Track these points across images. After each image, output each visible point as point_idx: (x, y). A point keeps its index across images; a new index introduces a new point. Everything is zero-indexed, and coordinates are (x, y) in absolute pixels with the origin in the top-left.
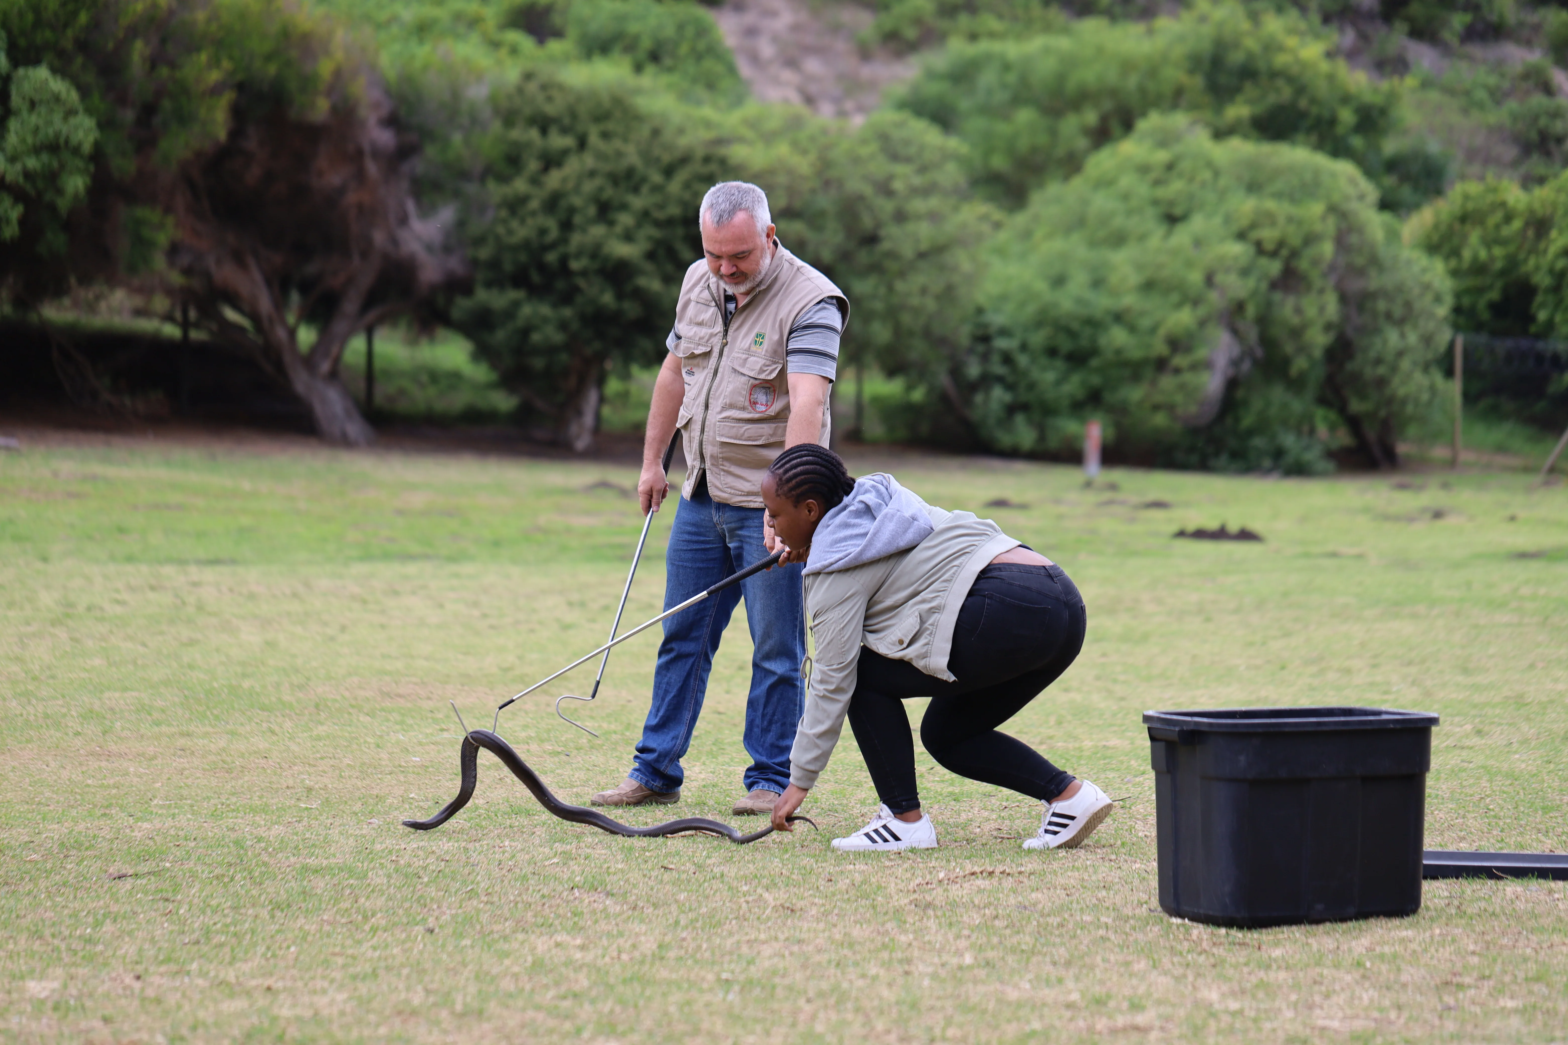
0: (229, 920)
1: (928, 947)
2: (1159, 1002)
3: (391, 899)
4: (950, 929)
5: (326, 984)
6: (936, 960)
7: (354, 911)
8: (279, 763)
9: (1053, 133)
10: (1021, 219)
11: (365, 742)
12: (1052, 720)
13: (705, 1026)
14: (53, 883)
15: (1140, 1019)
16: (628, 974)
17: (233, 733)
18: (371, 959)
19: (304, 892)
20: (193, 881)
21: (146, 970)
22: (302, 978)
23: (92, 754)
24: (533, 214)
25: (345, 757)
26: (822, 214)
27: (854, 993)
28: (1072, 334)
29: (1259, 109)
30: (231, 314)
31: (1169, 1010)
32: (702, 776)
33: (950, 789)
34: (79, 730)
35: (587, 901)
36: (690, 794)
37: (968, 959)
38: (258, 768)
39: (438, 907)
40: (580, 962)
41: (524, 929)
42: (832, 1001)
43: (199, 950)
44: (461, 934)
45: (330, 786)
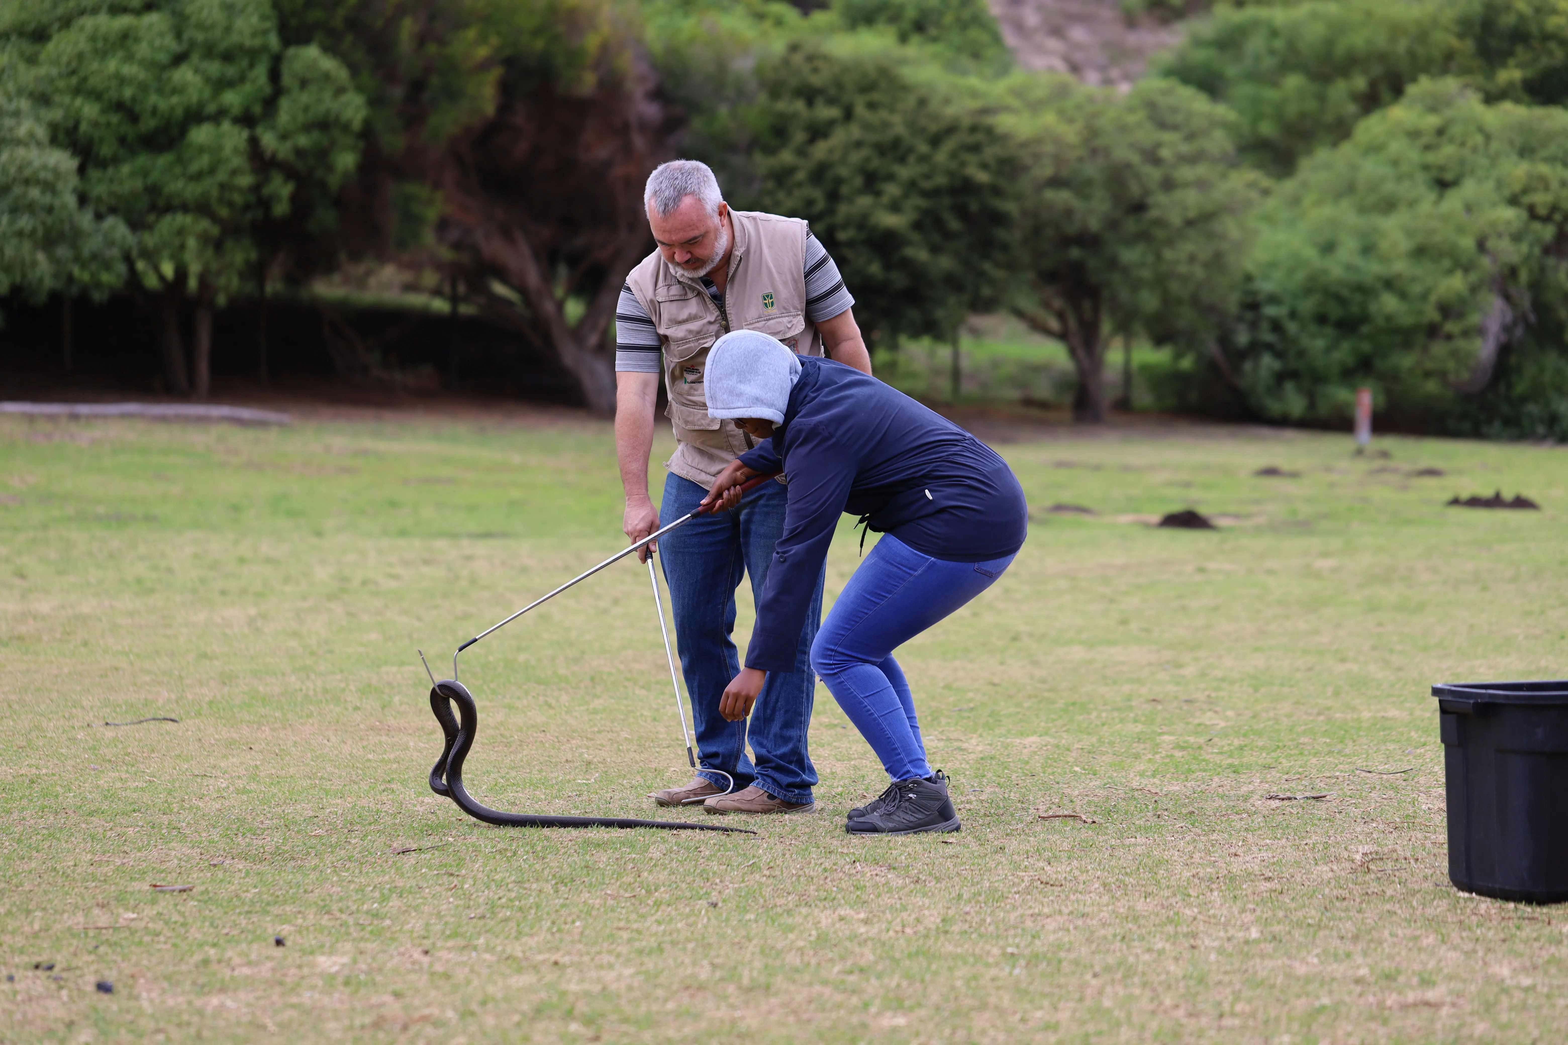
0: (513, 895)
1: (1213, 921)
2: (1450, 978)
3: (674, 873)
4: (1234, 902)
5: (612, 959)
6: (1222, 934)
7: (637, 884)
8: (557, 737)
9: (1322, 98)
10: (1289, 186)
11: (642, 715)
12: (1330, 690)
13: (993, 1000)
14: (338, 858)
15: (1431, 995)
16: (913, 950)
17: (510, 707)
18: (656, 934)
19: (587, 867)
20: (476, 856)
21: (434, 944)
22: (588, 953)
23: (372, 728)
24: (800, 185)
25: (622, 730)
26: (1089, 183)
27: (1140, 968)
28: (1341, 300)
29: (1529, 73)
30: (499, 289)
31: (1460, 986)
32: (980, 748)
33: (1230, 761)
34: (358, 705)
35: (868, 875)
36: (968, 767)
37: (1254, 933)
38: (536, 742)
39: (721, 881)
40: (864, 936)
41: (806, 904)
42: (1119, 975)
43: (485, 925)
44: (745, 908)
45: (609, 760)
